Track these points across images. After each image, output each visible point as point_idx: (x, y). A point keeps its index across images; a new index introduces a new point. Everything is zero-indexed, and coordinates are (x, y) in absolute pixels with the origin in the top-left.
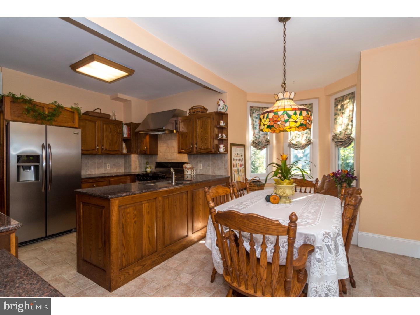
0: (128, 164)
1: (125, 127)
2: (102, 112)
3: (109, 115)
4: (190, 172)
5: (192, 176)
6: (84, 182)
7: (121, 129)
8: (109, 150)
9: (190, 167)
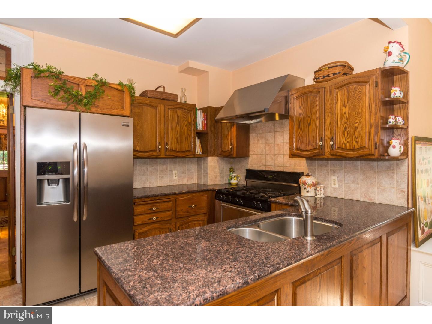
0: (203, 172)
1: (199, 114)
2: (166, 91)
3: (177, 96)
4: (314, 191)
5: (316, 199)
6: (138, 203)
7: (194, 117)
8: (176, 151)
9: (313, 182)
